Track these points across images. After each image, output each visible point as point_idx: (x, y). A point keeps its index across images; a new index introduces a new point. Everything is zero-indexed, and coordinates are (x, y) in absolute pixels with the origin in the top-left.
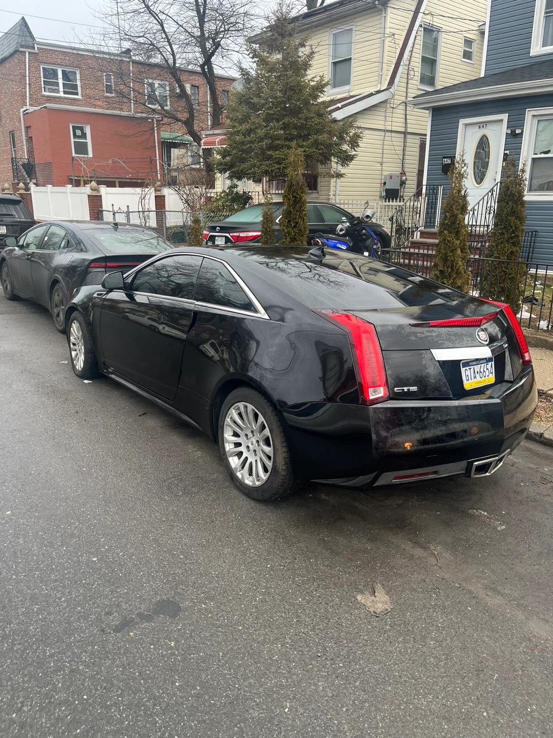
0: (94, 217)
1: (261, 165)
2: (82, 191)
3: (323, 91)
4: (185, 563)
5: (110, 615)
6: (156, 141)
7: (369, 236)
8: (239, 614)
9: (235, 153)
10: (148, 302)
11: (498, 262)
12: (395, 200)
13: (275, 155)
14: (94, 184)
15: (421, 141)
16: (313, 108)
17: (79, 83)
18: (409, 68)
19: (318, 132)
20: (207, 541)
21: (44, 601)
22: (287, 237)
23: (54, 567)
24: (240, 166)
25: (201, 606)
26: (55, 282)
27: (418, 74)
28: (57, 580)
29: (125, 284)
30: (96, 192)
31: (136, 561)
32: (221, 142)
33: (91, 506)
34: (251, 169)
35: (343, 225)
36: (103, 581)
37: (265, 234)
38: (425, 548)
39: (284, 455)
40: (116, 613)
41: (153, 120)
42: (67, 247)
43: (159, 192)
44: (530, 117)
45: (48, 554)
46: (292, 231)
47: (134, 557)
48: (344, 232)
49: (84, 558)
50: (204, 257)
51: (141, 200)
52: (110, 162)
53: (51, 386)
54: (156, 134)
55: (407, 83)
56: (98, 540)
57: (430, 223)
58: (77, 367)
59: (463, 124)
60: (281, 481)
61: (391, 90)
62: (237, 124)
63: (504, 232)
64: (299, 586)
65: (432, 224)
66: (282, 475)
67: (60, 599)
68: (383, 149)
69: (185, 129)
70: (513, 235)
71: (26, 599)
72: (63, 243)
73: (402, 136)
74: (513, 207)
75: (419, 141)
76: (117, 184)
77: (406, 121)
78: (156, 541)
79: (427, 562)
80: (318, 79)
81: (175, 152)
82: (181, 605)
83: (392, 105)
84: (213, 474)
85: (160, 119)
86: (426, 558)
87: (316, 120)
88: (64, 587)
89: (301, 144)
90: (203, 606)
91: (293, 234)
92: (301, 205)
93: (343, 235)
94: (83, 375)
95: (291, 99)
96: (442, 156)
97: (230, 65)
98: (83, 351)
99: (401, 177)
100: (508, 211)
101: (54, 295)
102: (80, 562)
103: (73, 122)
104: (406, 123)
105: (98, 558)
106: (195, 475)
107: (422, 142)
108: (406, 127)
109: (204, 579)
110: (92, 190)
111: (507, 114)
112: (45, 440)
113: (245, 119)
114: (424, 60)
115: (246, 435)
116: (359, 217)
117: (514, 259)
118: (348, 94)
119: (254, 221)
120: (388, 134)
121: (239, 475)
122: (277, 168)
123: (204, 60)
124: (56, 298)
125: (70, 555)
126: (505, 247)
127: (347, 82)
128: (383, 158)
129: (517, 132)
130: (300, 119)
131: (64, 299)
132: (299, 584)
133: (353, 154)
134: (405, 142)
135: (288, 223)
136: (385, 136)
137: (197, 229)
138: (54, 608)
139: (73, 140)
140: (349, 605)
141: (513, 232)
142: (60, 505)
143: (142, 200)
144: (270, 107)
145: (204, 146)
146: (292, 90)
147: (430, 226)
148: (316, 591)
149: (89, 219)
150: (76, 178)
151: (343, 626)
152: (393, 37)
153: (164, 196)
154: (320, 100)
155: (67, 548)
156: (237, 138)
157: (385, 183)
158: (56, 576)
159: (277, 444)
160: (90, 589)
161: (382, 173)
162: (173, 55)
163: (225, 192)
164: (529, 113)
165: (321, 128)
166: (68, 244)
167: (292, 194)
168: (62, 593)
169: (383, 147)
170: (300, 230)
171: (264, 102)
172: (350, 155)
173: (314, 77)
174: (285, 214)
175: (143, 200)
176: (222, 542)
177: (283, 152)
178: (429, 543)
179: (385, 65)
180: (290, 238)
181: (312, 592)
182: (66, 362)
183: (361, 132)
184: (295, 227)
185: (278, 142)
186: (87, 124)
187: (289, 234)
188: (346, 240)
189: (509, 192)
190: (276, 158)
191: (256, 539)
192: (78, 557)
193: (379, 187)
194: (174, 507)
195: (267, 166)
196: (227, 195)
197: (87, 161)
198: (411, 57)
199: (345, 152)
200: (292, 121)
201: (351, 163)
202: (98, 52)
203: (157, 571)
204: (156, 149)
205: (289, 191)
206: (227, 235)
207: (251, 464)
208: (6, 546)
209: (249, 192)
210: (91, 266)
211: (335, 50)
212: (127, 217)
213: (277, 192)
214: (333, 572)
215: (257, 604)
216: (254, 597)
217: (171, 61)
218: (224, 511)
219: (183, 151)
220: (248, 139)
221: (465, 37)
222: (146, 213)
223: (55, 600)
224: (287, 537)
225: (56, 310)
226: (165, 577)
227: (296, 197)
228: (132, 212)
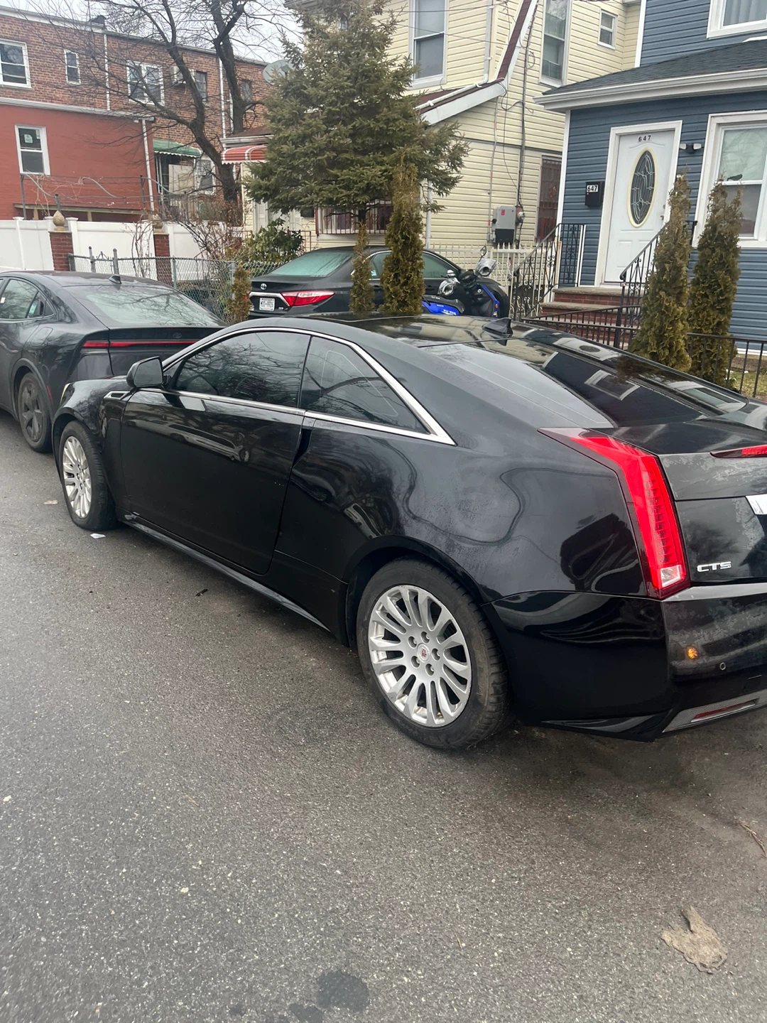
0: (61, 267)
1: (320, 190)
2: (40, 227)
3: (408, 81)
4: (347, 887)
5: (242, 1015)
6: (147, 152)
7: (488, 298)
8: (474, 993)
9: (281, 171)
10: (202, 409)
11: (698, 338)
12: (509, 245)
13: (342, 175)
14: (58, 215)
15: (543, 160)
16: (398, 106)
17: (26, 64)
18: (526, 51)
19: (406, 141)
20: (374, 836)
21: (111, 992)
22: (394, 300)
23: (113, 913)
24: (288, 191)
25: (403, 980)
26: (24, 370)
27: (539, 62)
28: (124, 941)
29: (164, 378)
30: (62, 227)
31: (260, 888)
32: (254, 155)
33: (154, 775)
34: (307, 196)
35: (449, 282)
36: (210, 939)
37: (358, 295)
38: (734, 825)
39: (494, 678)
40: (251, 1008)
41: (141, 121)
42: (41, 314)
43: (160, 230)
44: (714, 126)
45: (96, 883)
46: (402, 291)
47: (254, 881)
48: (450, 292)
49: (164, 890)
50: (312, 336)
51: (135, 241)
52: (80, 182)
53: (37, 546)
54: (146, 143)
55: (525, 74)
56: (181, 847)
57: (569, 279)
58: (77, 512)
59: (616, 134)
60: (486, 721)
61: (504, 83)
62: (283, 128)
63: (708, 293)
64: (558, 920)
65: (571, 281)
66: (489, 711)
67: (139, 982)
68: (492, 171)
69: (190, 136)
70: (721, 298)
71: (76, 989)
72: (33, 308)
73: (518, 151)
74: (722, 255)
75: (541, 160)
76: (90, 216)
77: (523, 129)
78: (284, 840)
79: (746, 852)
80: (402, 61)
81: (175, 171)
82: (365, 981)
83: (504, 106)
84: (347, 699)
85: (153, 119)
86: (739, 843)
87: (402, 123)
88: (141, 956)
89: (379, 160)
90: (406, 979)
91: (403, 295)
92: (415, 250)
93: (450, 297)
94: (89, 525)
95: (364, 90)
96: (585, 182)
97: (257, 41)
98: (90, 486)
99: (517, 211)
100: (714, 262)
101: (23, 390)
102: (159, 898)
103: (18, 123)
104: (523, 133)
105: (189, 886)
106: (317, 703)
107: (545, 161)
108: (523, 139)
109: (391, 918)
110: (56, 224)
111: (681, 121)
112: (46, 646)
113: (296, 118)
114: (547, 39)
115: (412, 639)
116: (472, 270)
117: (722, 334)
118: (439, 87)
119: (317, 274)
120: (498, 148)
121: (399, 705)
122: (345, 196)
123: (218, 33)
124: (26, 396)
125: (137, 884)
126: (709, 315)
127: (437, 69)
128: (491, 184)
129: (695, 148)
130: (378, 121)
131: (41, 398)
132: (558, 917)
133: (454, 176)
134: (522, 161)
135: (394, 278)
136: (494, 151)
137: (241, 286)
138: (133, 1004)
139: (19, 150)
140: (655, 954)
141: (721, 294)
142: (98, 777)
143: (137, 240)
144: (333, 101)
145: (226, 160)
146: (366, 77)
147: (568, 283)
148: (590, 928)
149: (53, 269)
150: (27, 207)
151: (659, 1001)
152: (505, 5)
153: (167, 236)
154: (405, 94)
155: (128, 868)
156: (285, 148)
157: (494, 221)
158: (121, 932)
159: (480, 660)
160: (190, 959)
161: (490, 206)
162: (172, 24)
163: (264, 230)
164: (713, 121)
165: (409, 135)
166: (42, 309)
167: (401, 233)
168: (141, 971)
169: (492, 167)
170: (413, 289)
171: (324, 93)
172: (451, 178)
173: (395, 60)
174: (389, 264)
175: (139, 242)
176: (399, 836)
177: (355, 171)
178: (735, 813)
179: (494, 46)
180: (398, 301)
181: (585, 932)
182: (55, 502)
183: (466, 144)
184: (406, 284)
185: (346, 156)
186: (41, 125)
187: (396, 295)
188: (455, 303)
189: (717, 234)
190: (343, 180)
191: (454, 824)
192: (153, 889)
193: (487, 226)
194: (297, 769)
195: (330, 192)
196: (268, 235)
197: (46, 182)
198: (530, 35)
199: (443, 172)
200: (366, 124)
201: (452, 191)
202: (56, 19)
203: (303, 909)
204: (146, 166)
205: (395, 229)
206: (279, 295)
207: (422, 688)
208: (15, 872)
209: (300, 231)
210: (85, 345)
211: (419, 21)
212: (114, 266)
213: (338, 231)
214: (604, 885)
215: (498, 967)
216: (489, 951)
217: (169, 35)
218: (385, 772)
219: (187, 169)
220: (301, 149)
221: (602, 9)
222: (144, 261)
223: (131, 986)
224: (505, 817)
225: (26, 416)
226: (320, 921)
227: (407, 238)
228: (121, 259)
